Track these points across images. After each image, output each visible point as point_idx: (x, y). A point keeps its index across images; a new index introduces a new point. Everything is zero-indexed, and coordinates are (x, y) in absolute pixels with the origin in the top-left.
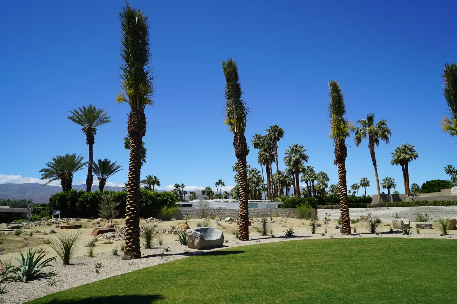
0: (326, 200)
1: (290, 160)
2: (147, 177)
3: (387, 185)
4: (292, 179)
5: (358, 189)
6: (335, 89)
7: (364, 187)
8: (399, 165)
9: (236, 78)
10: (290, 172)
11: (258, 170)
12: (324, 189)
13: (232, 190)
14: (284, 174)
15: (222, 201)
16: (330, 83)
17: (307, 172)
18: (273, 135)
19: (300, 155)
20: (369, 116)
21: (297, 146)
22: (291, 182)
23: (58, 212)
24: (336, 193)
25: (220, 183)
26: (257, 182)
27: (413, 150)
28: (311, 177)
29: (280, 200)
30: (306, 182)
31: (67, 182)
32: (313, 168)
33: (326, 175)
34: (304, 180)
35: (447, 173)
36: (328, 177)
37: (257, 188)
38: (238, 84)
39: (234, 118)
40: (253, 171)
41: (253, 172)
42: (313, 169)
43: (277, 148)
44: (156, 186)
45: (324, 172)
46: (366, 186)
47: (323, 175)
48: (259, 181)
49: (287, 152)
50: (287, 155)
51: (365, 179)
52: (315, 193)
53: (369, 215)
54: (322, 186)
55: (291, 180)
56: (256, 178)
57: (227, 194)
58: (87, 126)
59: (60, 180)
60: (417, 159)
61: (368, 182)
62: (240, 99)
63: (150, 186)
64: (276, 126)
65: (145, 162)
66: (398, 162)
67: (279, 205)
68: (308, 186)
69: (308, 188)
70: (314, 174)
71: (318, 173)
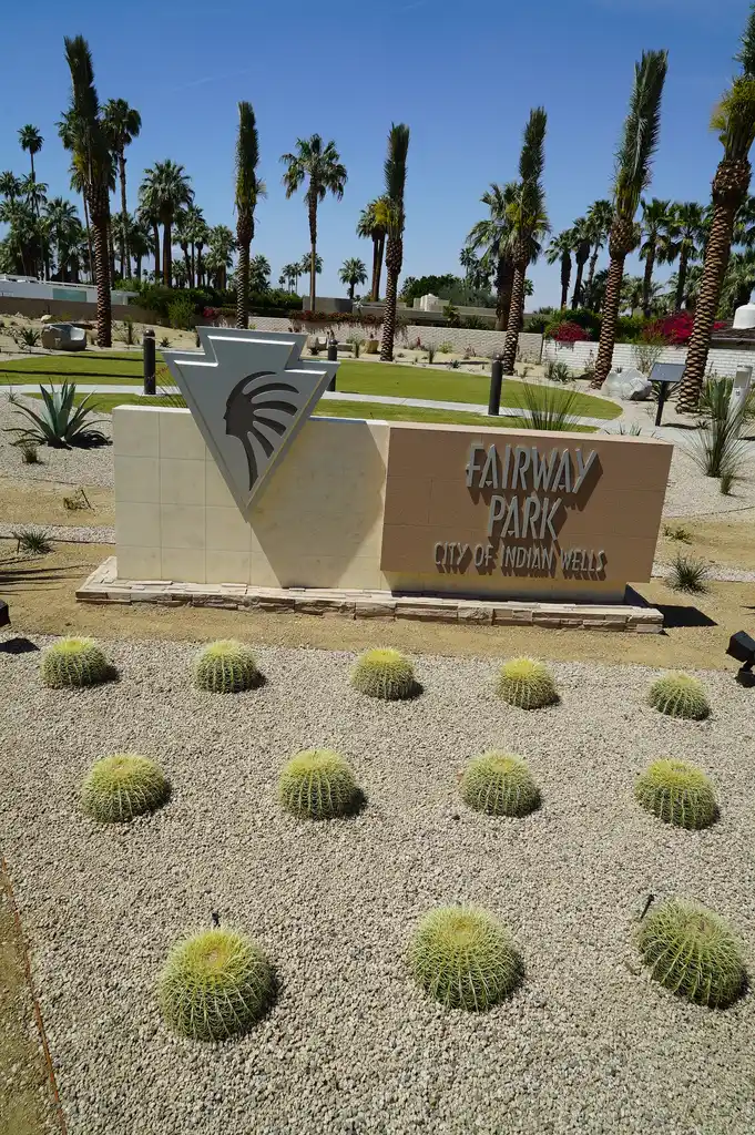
1: (154, 196)
3: (350, 274)
4: (152, 237)
5: (299, 277)
8: (370, 237)
9: (90, 78)
10: (147, 219)
11: (71, 204)
12: (222, 269)
14: (133, 222)
15: (6, 280)
17: (188, 220)
18: (116, 125)
19: (178, 187)
21: (169, 165)
22: (150, 243)
26: (70, 236)
28: (195, 235)
30: (184, 247)
34: (179, 240)
37: (70, 252)
40: (58, 203)
41: (59, 208)
42: (201, 214)
43: (124, 160)
46: (317, 272)
47: (224, 234)
48: (76, 235)
49: (149, 175)
52: (201, 277)
54: (220, 261)
55: (150, 239)
56: (68, 224)
61: (320, 263)
64: (122, 102)
66: (369, 233)
67: (130, 299)
68: (187, 258)
69: (187, 261)
70: (203, 228)
71: (212, 227)
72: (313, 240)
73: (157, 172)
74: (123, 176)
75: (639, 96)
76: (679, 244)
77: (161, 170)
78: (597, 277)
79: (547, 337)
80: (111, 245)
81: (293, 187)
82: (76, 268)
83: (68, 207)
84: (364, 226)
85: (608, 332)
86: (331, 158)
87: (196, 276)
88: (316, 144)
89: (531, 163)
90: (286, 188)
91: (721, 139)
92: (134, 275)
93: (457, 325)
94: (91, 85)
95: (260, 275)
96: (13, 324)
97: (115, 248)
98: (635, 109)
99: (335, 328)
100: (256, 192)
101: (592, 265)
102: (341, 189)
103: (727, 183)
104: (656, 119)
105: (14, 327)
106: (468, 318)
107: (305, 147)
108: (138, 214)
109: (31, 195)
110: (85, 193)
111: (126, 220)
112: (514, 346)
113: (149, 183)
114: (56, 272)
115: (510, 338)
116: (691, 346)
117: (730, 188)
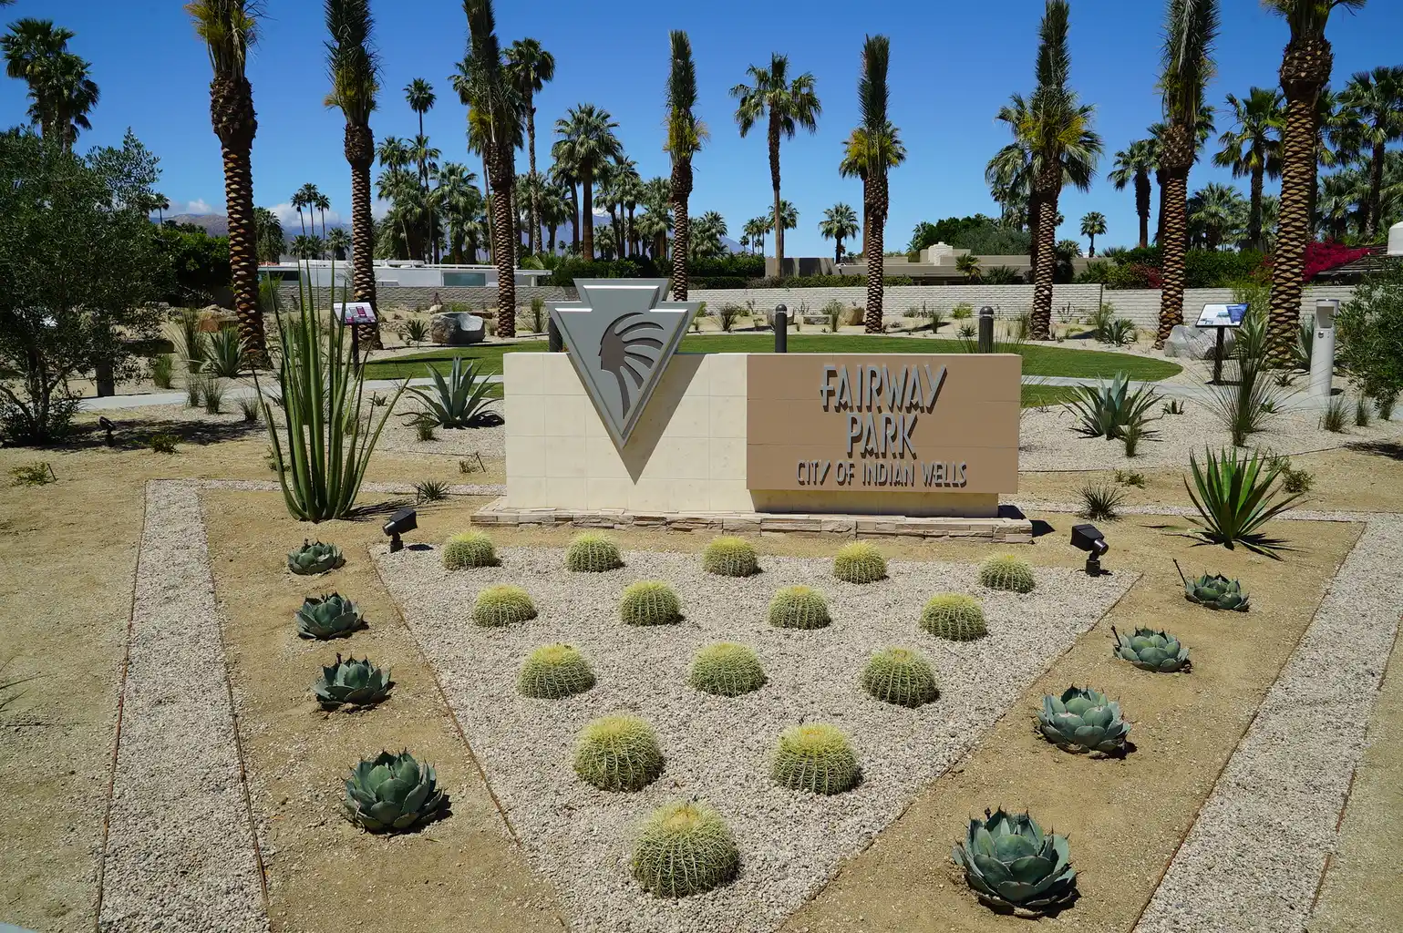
0: (662, 266)
1: (571, 151)
3: (836, 226)
4: (569, 201)
5: (765, 234)
6: (681, 48)
7: (779, 230)
8: (859, 175)
9: (491, 24)
10: (563, 179)
11: (468, 170)
12: (661, 233)
14: (546, 184)
15: (387, 267)
16: (672, 34)
17: (616, 176)
18: (522, 70)
19: (601, 141)
20: (777, 60)
21: (590, 113)
22: (566, 209)
24: (697, 245)
25: (311, 197)
26: (465, 208)
27: (895, 139)
28: (625, 193)
29: (542, 265)
30: (611, 209)
32: (634, 163)
34: (604, 201)
35: (996, 200)
37: (465, 228)
39: (488, 112)
40: (452, 172)
41: (453, 177)
42: (633, 167)
43: (533, 111)
46: (787, 228)
47: (663, 190)
48: (474, 206)
49: (563, 127)
50: (563, 137)
51: (784, 205)
52: (634, 244)
53: (749, 304)
54: (657, 224)
55: (567, 204)
56: (463, 194)
57: (341, 240)
60: (903, 161)
61: (791, 215)
64: (530, 43)
66: (856, 170)
68: (615, 222)
69: (616, 229)
70: (635, 185)
71: (647, 182)
72: (776, 186)
73: (573, 122)
74: (531, 128)
77: (579, 119)
79: (1107, 288)
80: (517, 214)
81: (747, 124)
82: (473, 246)
83: (465, 174)
87: (627, 244)
88: (779, 70)
89: (1051, 63)
90: (738, 126)
92: (545, 249)
93: (975, 281)
94: (492, 34)
95: (712, 237)
96: (397, 317)
97: (522, 217)
100: (696, 134)
102: (813, 122)
103: (1299, 69)
105: (397, 321)
106: (995, 271)
107: (761, 75)
108: (553, 174)
110: (484, 156)
111: (535, 182)
112: (1046, 302)
114: (447, 252)
115: (1040, 292)
116: (1276, 281)
117: (1303, 74)
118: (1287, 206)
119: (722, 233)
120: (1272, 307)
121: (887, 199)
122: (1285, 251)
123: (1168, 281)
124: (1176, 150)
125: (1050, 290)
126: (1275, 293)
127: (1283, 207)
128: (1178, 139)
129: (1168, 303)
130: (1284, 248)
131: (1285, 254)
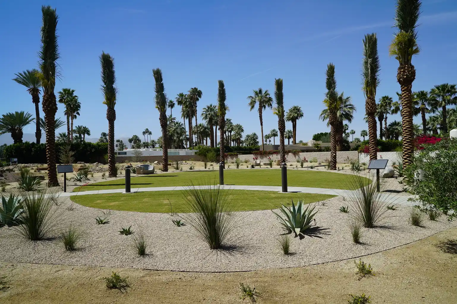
2: (76, 127)
6: (221, 85)
7: (273, 137)
8: (291, 121)
9: (161, 80)
12: (239, 139)
13: (159, 138)
15: (151, 150)
17: (226, 124)
18: (193, 95)
19: (215, 113)
23: (16, 160)
24: (250, 142)
25: (147, 132)
27: (300, 110)
28: (229, 128)
31: (17, 136)
33: (241, 127)
36: (243, 129)
38: (162, 83)
41: (177, 124)
42: (231, 121)
43: (197, 106)
44: (86, 135)
45: (239, 124)
46: (275, 136)
47: (239, 127)
48: (182, 133)
49: (204, 110)
51: (274, 130)
54: (237, 136)
56: (180, 130)
57: (154, 143)
58: (32, 86)
59: (10, 134)
60: (302, 117)
61: (276, 133)
62: (163, 93)
63: (80, 135)
64: (196, 88)
65: (79, 114)
66: (290, 120)
67: (196, 153)
70: (231, 126)
71: (234, 125)
72: (262, 124)
73: (207, 109)
75: (366, 51)
76: (419, 108)
77: (208, 108)
78: (389, 125)
79: (360, 152)
81: (253, 107)
83: (180, 124)
84: (288, 118)
85: (372, 147)
86: (266, 95)
88: (260, 91)
89: (331, 84)
90: (250, 107)
91: (397, 58)
93: (320, 150)
95: (254, 139)
98: (366, 56)
99: (271, 156)
100: (225, 109)
101: (385, 121)
102: (271, 105)
103: (403, 75)
104: (377, 58)
106: (326, 147)
107: (256, 93)
109: (170, 122)
112: (335, 157)
113: (204, 113)
115: (333, 154)
116: (404, 150)
117: (405, 77)
118: (405, 123)
119: (257, 138)
120: (404, 159)
121: (285, 126)
122: (406, 139)
123: (371, 150)
124: (370, 107)
125: (336, 154)
126: (404, 154)
127: (403, 123)
128: (370, 103)
129: (372, 157)
130: (405, 138)
131: (406, 140)
